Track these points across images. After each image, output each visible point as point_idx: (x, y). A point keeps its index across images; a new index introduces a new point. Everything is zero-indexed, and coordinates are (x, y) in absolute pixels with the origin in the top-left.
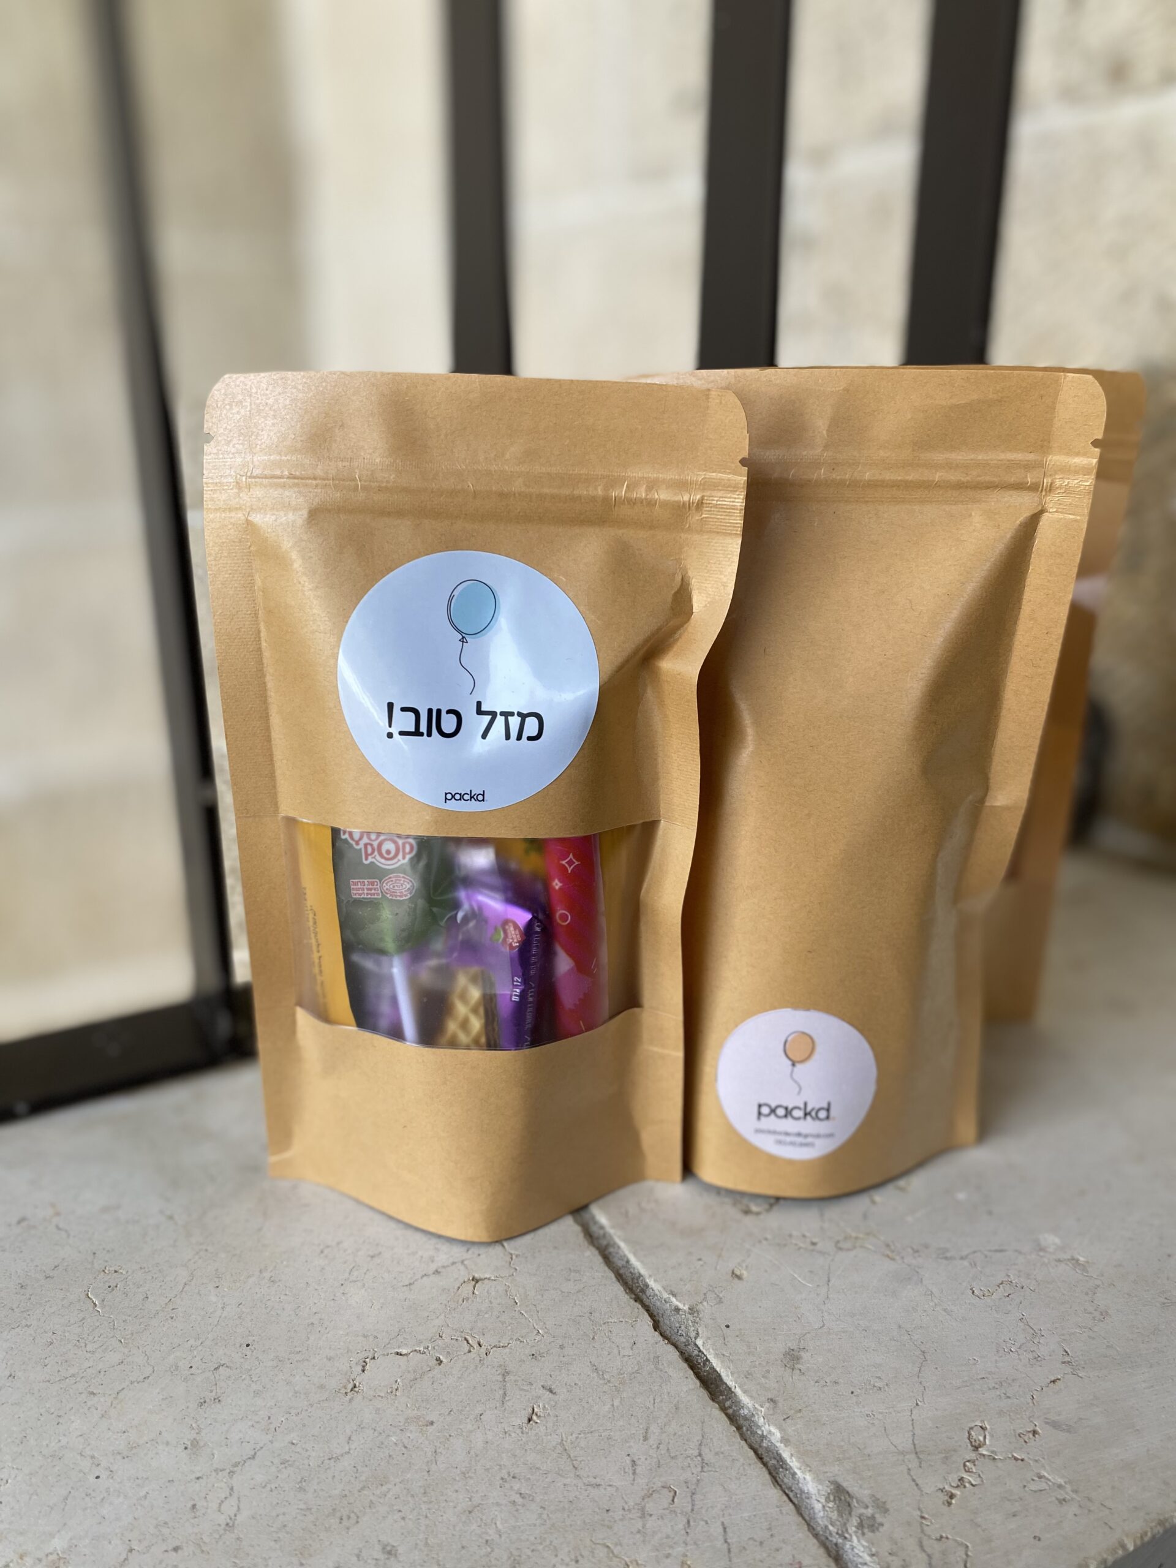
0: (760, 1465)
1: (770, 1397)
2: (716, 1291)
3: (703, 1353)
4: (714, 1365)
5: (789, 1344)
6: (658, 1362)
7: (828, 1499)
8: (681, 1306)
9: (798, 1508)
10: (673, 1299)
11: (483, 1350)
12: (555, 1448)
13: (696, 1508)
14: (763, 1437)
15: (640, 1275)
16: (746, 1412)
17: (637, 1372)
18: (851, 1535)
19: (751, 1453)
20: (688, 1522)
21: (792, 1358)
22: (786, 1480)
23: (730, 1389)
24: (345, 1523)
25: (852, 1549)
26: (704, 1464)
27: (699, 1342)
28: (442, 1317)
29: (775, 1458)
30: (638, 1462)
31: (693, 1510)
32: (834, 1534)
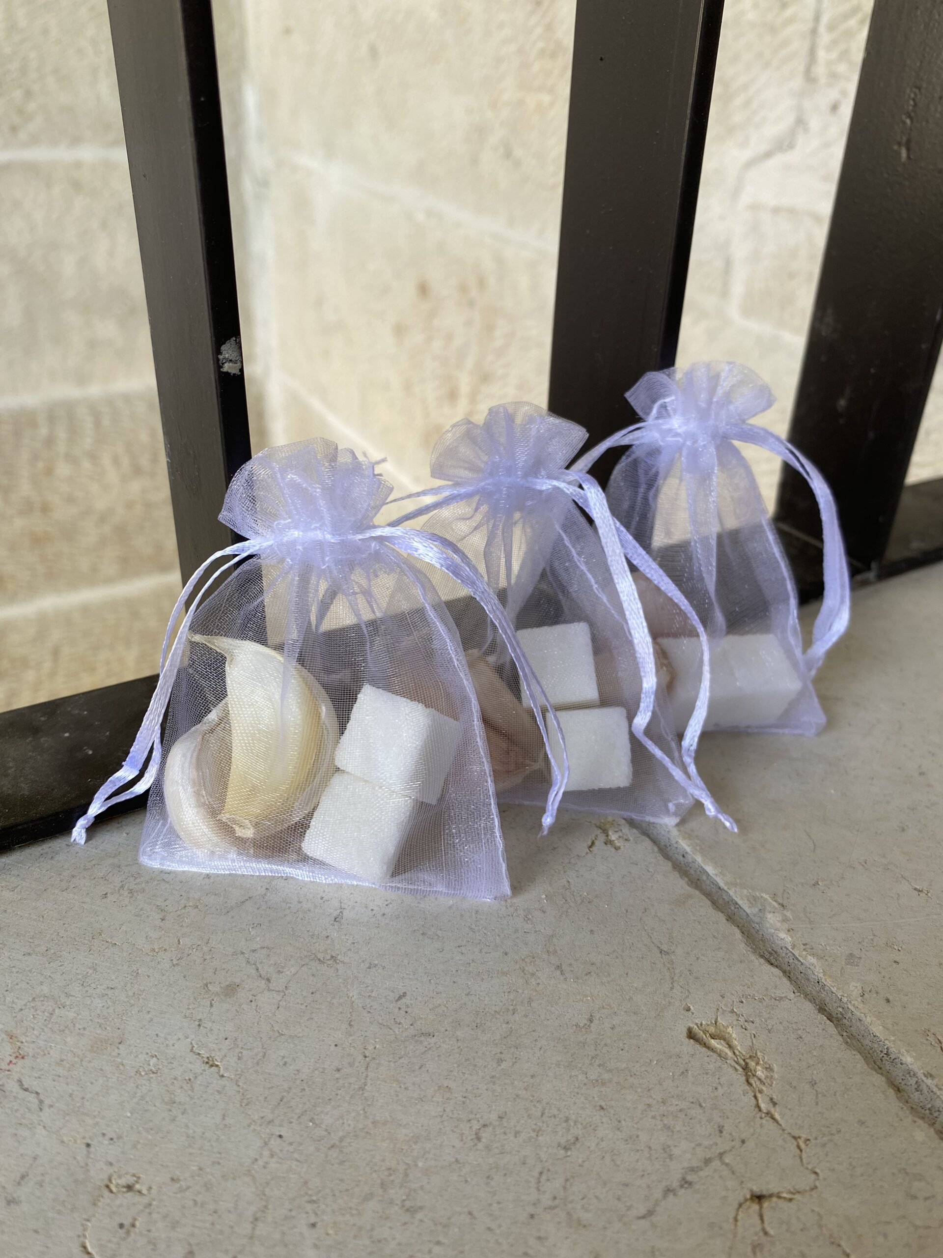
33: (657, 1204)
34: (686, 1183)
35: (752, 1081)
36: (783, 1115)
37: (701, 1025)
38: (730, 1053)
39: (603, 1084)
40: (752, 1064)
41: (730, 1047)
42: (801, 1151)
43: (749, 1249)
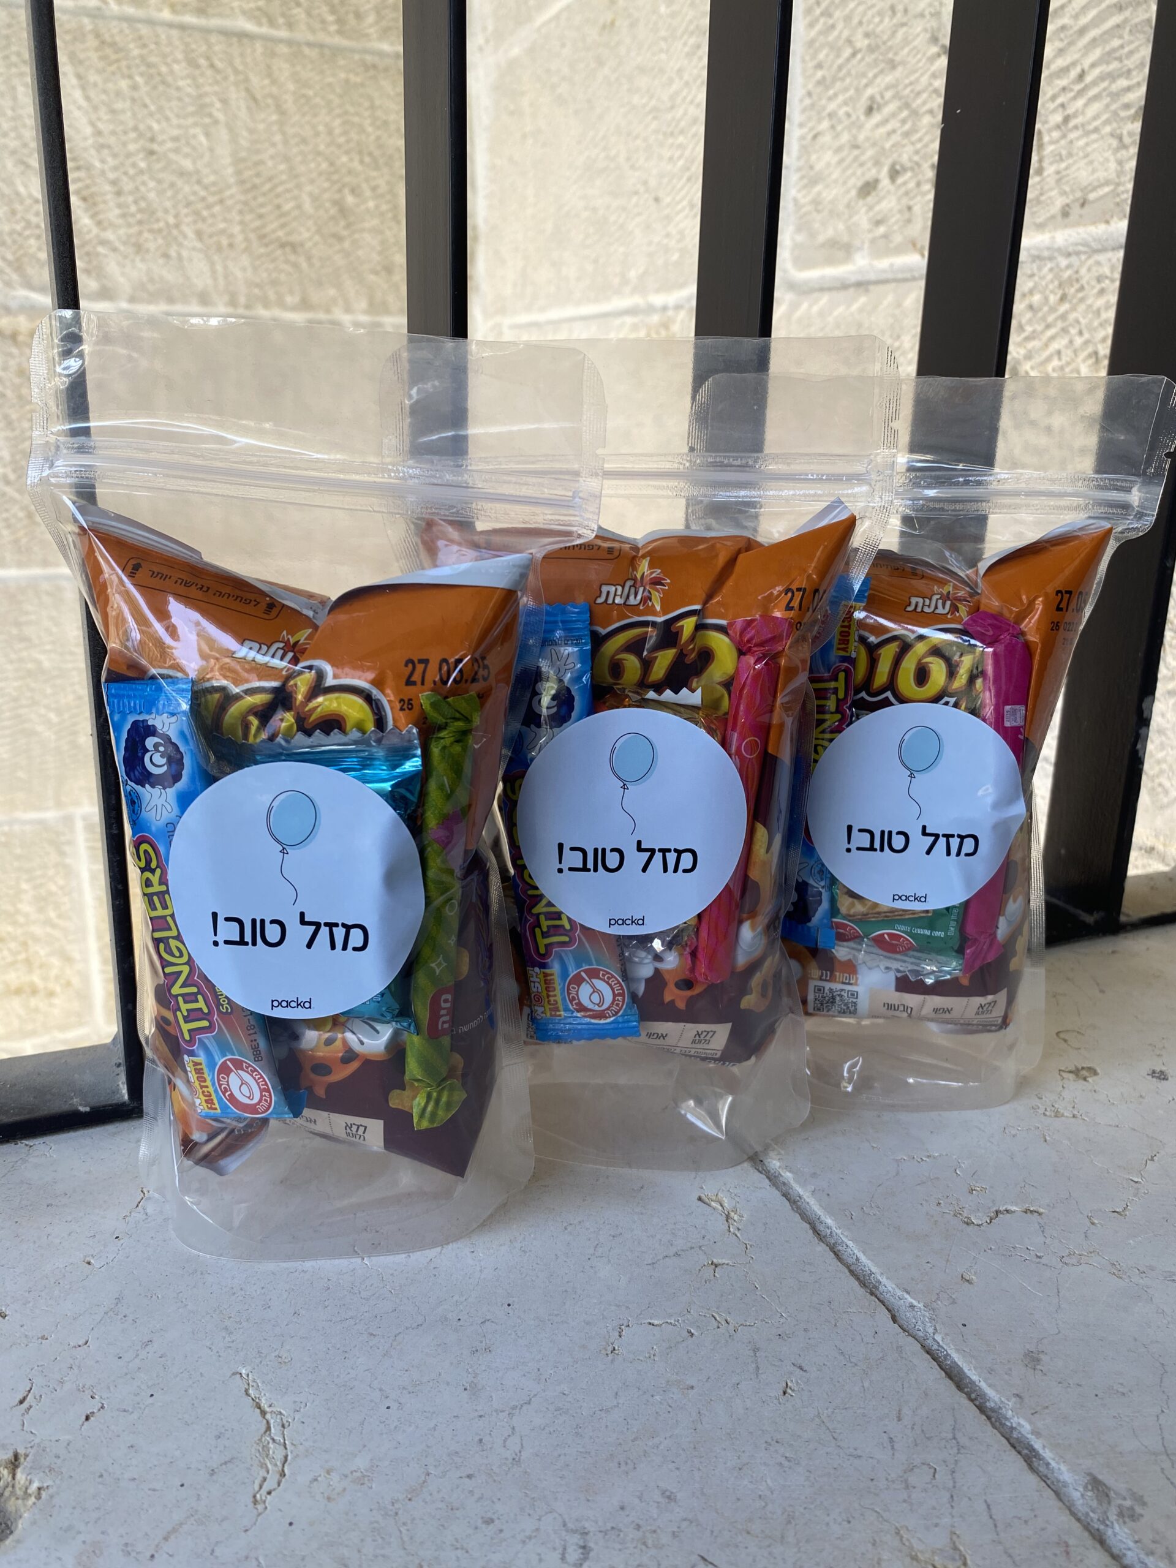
0: (1014, 1452)
1: (1015, 1392)
2: (948, 1291)
3: (943, 1348)
4: (956, 1360)
5: (1028, 1346)
6: (901, 1351)
7: (1085, 1488)
8: (915, 1303)
9: (1057, 1494)
10: (907, 1296)
11: (731, 1328)
12: (812, 1420)
13: (958, 1485)
14: (1012, 1429)
15: (872, 1273)
16: (993, 1405)
17: (882, 1358)
18: (1112, 1523)
19: (1004, 1441)
20: (952, 1496)
21: (1032, 1359)
22: (1041, 1469)
23: (974, 1383)
24: (623, 1467)
25: (1115, 1536)
26: (960, 1448)
27: (938, 1338)
28: (688, 1295)
29: (1027, 1448)
30: (895, 1439)
31: (954, 1487)
32: (1095, 1521)
33: (658, 1260)
34: (677, 1254)
35: (729, 1220)
36: (742, 1235)
37: (708, 1195)
38: (720, 1208)
39: (642, 1214)
40: (732, 1214)
41: (722, 1206)
42: (747, 1249)
43: (703, 1281)
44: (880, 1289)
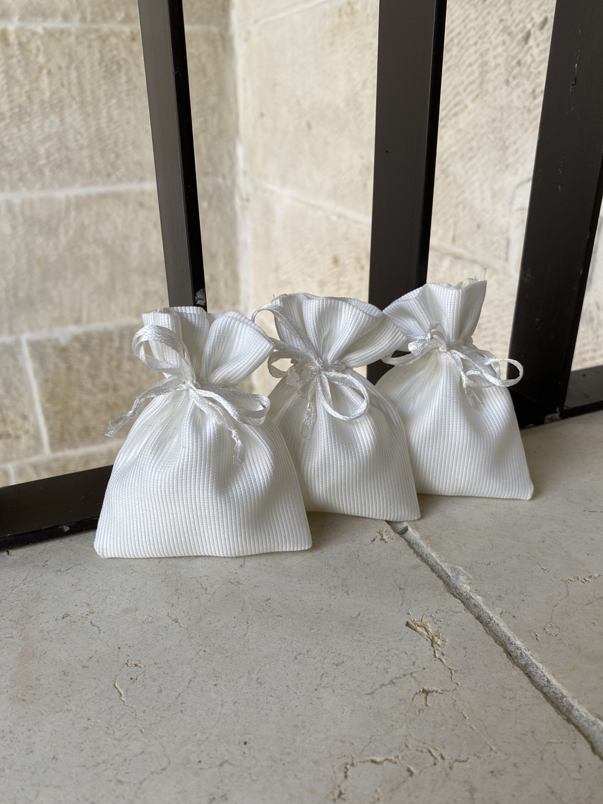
11: (447, 764)
15: (563, 696)
28: (404, 727)
33: (377, 689)
34: (392, 683)
35: (434, 645)
36: (446, 660)
37: (414, 621)
38: (426, 633)
39: (360, 641)
40: (436, 638)
41: (426, 631)
42: (452, 675)
43: (417, 711)
44: (573, 712)
